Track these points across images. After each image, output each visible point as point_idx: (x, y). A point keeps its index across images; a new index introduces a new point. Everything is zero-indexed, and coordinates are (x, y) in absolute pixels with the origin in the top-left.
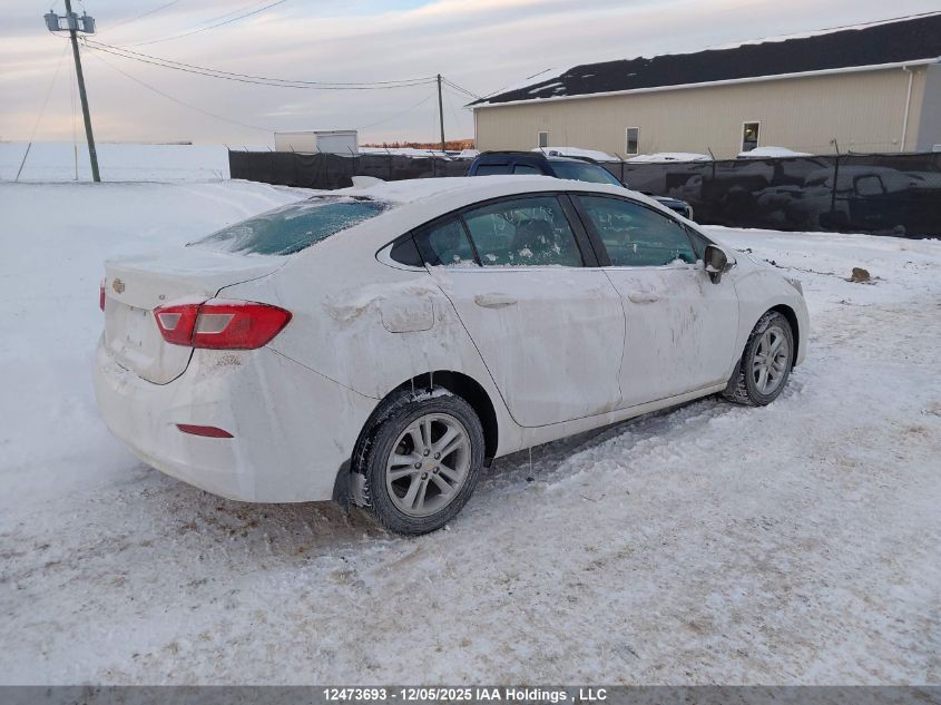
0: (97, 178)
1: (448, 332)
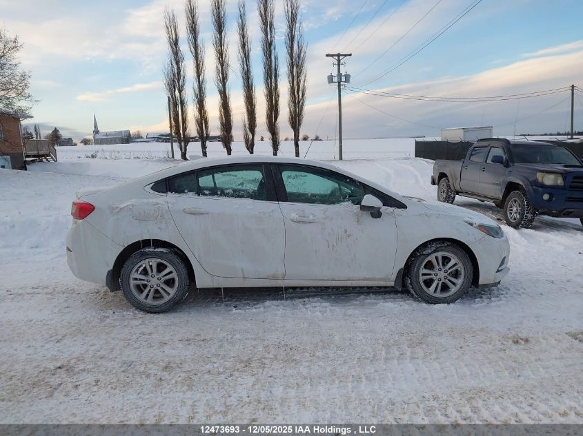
0: (341, 158)
1: (164, 222)
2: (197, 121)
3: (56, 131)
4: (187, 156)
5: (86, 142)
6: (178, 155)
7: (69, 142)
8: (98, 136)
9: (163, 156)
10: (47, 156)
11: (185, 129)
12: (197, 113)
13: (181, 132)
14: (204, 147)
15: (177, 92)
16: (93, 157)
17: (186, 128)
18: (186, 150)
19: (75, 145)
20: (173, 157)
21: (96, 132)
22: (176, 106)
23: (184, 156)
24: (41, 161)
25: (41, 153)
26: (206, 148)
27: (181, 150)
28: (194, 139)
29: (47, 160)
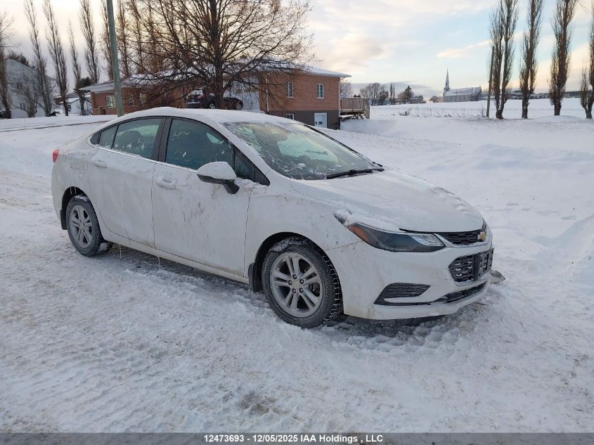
1: (82, 172)
2: (522, 74)
3: (409, 88)
4: (504, 115)
5: (434, 100)
6: (493, 114)
7: (420, 100)
8: (448, 94)
9: (476, 115)
10: (361, 113)
11: (505, 83)
12: (523, 63)
13: (501, 88)
14: (525, 104)
15: (503, 40)
16: (406, 114)
17: (507, 82)
18: (502, 107)
19: (425, 102)
20: (488, 115)
21: (447, 89)
22: (500, 57)
23: (499, 115)
24: (357, 118)
25: (355, 110)
26: (527, 105)
27: (498, 107)
28: (514, 96)
29: (361, 117)
